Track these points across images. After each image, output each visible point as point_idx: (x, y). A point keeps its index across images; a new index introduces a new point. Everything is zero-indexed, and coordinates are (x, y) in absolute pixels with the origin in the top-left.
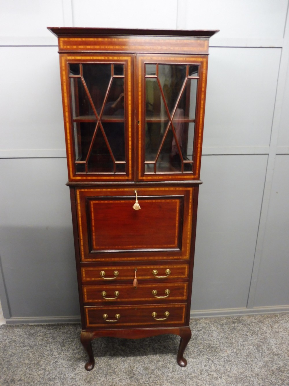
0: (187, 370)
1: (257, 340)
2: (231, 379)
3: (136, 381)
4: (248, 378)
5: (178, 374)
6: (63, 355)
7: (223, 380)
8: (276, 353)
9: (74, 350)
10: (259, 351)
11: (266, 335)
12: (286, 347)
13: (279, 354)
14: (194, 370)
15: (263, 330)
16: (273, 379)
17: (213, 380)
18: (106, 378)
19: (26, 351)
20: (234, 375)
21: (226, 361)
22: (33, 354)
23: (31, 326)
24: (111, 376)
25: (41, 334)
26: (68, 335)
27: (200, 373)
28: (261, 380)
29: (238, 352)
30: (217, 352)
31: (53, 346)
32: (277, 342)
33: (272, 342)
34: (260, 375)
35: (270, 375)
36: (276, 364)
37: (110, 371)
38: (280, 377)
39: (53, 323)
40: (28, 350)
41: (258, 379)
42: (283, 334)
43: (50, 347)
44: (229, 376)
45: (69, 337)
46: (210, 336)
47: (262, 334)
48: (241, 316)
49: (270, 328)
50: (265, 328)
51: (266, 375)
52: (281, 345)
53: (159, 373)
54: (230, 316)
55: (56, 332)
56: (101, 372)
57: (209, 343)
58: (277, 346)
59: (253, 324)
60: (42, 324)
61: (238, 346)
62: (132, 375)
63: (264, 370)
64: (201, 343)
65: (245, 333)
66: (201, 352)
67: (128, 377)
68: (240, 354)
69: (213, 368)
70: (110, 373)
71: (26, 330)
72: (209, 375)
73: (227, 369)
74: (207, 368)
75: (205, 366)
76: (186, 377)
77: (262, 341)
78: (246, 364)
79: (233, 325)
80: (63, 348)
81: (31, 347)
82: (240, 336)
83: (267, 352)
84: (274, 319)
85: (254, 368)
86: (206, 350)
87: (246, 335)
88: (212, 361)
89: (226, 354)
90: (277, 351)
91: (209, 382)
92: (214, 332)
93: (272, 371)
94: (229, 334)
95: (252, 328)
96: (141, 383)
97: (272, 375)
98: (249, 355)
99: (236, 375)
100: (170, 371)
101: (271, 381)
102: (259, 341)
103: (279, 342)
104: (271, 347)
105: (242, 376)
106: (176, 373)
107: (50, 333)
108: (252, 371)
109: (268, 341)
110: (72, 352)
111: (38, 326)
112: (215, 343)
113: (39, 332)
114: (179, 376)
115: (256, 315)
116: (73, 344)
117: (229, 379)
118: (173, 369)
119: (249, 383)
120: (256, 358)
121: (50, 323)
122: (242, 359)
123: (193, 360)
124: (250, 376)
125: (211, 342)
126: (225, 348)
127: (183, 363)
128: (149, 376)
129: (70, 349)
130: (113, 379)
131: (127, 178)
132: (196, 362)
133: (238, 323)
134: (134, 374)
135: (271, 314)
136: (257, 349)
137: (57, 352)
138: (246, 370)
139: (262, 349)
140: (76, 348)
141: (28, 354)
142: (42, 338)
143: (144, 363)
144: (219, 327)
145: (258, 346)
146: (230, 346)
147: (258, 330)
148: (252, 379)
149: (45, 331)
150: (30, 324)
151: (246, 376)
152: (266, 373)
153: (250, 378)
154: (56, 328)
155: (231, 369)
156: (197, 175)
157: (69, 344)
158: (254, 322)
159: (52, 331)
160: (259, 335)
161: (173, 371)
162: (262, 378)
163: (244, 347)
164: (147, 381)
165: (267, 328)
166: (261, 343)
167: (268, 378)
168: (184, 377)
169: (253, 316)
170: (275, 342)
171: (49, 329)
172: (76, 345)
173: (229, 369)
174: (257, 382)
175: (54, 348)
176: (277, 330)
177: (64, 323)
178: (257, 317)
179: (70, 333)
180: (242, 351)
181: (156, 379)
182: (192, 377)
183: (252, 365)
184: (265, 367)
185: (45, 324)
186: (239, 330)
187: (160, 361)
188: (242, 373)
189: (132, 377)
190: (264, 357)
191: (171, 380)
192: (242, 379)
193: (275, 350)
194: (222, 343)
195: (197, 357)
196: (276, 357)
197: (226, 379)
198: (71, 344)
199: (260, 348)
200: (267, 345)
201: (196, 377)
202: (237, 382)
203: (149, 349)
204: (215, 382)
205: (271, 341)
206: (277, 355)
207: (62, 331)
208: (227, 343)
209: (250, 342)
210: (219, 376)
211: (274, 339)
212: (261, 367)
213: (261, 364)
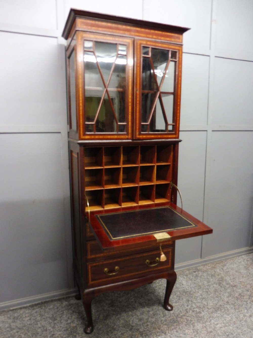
0: (175, 312)
1: (217, 280)
2: (211, 310)
3: (137, 331)
4: (222, 306)
5: (169, 317)
6: (58, 327)
7: (205, 312)
8: (233, 285)
9: (67, 321)
10: (221, 287)
11: (221, 275)
12: (238, 280)
13: (236, 286)
14: (181, 311)
15: (218, 272)
16: (239, 302)
17: (198, 314)
18: (109, 336)
19: (16, 334)
20: (211, 307)
21: (202, 299)
22: (25, 335)
23: (13, 310)
24: (112, 333)
25: (27, 315)
26: (56, 310)
27: (186, 312)
28: (231, 305)
29: (207, 290)
30: (191, 294)
31: (44, 322)
32: (230, 278)
33: (228, 279)
34: (229, 301)
35: (236, 300)
36: (236, 292)
37: (110, 329)
38: (243, 300)
39: (36, 303)
40: (18, 332)
41: (230, 305)
42: (232, 272)
43: (41, 324)
44: (208, 308)
45: (57, 311)
46: (181, 284)
47: (218, 275)
48: (198, 266)
49: (222, 270)
50: (218, 271)
51: (234, 301)
52: (234, 279)
53: (153, 320)
54: (190, 268)
55: (41, 310)
56: (101, 332)
57: (183, 290)
58: (232, 280)
59: (209, 270)
60: (25, 305)
61: (205, 286)
62: (131, 327)
63: (230, 298)
64: (177, 291)
65: (206, 277)
66: (180, 297)
67: (128, 330)
68: (209, 291)
69: (194, 306)
70: (110, 330)
71: (9, 316)
72: (193, 311)
73: (205, 304)
74: (189, 307)
75: (187, 306)
76: (176, 317)
77: (220, 279)
78: (217, 297)
79: (195, 274)
80: (55, 322)
81: (19, 329)
82: (204, 280)
83: (227, 286)
84: (221, 264)
85: (224, 299)
86: (183, 295)
87: (208, 278)
88: (191, 301)
89: (199, 294)
90: (233, 284)
91: (196, 316)
92: (183, 281)
93: (236, 297)
94: (195, 280)
95: (209, 273)
96: (142, 331)
97: (238, 300)
98: (216, 291)
99: (213, 307)
100: (161, 316)
101: (239, 304)
102: (218, 280)
103: (232, 277)
104: (228, 282)
105: (218, 306)
106: (167, 317)
107: (36, 312)
108: (222, 300)
109: (225, 279)
110: (66, 323)
111: (21, 308)
112: (187, 288)
113: (24, 314)
114: (171, 318)
115: (209, 264)
116: (64, 316)
117: (209, 310)
118: (163, 314)
119: (225, 309)
120: (222, 292)
121: (34, 303)
122: (212, 295)
123: (176, 304)
124: (223, 304)
125: (184, 289)
126: (197, 290)
127: (169, 308)
128: (146, 324)
129: (62, 321)
130: (115, 335)
131: (127, 137)
132: (179, 305)
133: (198, 272)
134: (132, 326)
135: (218, 261)
136: (219, 285)
137: (50, 326)
138: (218, 301)
139: (223, 285)
140: (69, 318)
141: (19, 336)
142: (29, 318)
143: (137, 316)
144: (185, 277)
145: (220, 284)
146: (199, 288)
147: (214, 273)
148: (225, 306)
149: (30, 311)
150: (12, 309)
151: (221, 306)
152: (233, 300)
153: (224, 306)
154: (40, 307)
155: (207, 303)
156: (177, 135)
157: (60, 317)
158: (209, 269)
159: (37, 310)
160: (217, 276)
161: (164, 316)
162: (232, 304)
163: (210, 286)
164: (146, 329)
165: (220, 270)
166: (221, 282)
167: (236, 302)
168: (175, 318)
169: (206, 265)
170: (229, 278)
171: (34, 309)
172: (67, 316)
173: (206, 304)
174: (230, 307)
175: (46, 324)
176: (227, 271)
177: (47, 300)
178: (209, 265)
179: (57, 308)
180: (210, 289)
181: (153, 325)
182: (181, 316)
183: (221, 297)
184: (231, 296)
185: (28, 305)
186: (201, 276)
187: (150, 311)
188: (216, 304)
189: (131, 329)
190: (227, 290)
191: (165, 323)
192: (218, 308)
193: (232, 284)
194: (193, 287)
195: (179, 301)
196: (235, 288)
197: (207, 311)
198: (61, 316)
199: (221, 285)
200: (225, 281)
201: (184, 315)
202: (216, 311)
203: (136, 305)
204: (200, 315)
205: (226, 278)
206: (235, 286)
207: (48, 307)
208: (196, 286)
209: (213, 282)
210: (201, 310)
211: (228, 277)
212: (228, 297)
213: (227, 295)
